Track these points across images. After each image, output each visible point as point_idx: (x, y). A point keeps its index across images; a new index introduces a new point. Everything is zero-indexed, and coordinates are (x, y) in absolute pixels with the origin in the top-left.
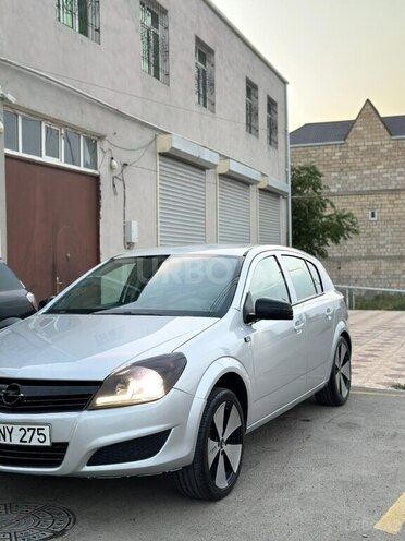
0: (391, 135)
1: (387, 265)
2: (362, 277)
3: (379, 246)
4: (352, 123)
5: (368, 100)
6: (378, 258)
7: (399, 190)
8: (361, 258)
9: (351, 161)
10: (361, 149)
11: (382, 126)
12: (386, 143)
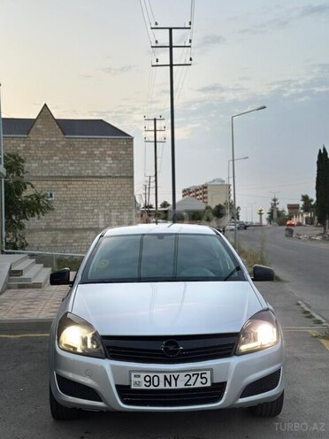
0: (64, 134)
1: (62, 235)
2: (42, 245)
3: (56, 221)
4: (34, 121)
5: (45, 105)
6: (56, 230)
7: (71, 177)
8: (42, 230)
9: (33, 152)
10: (41, 143)
11: (57, 127)
12: (60, 140)
